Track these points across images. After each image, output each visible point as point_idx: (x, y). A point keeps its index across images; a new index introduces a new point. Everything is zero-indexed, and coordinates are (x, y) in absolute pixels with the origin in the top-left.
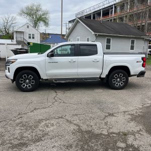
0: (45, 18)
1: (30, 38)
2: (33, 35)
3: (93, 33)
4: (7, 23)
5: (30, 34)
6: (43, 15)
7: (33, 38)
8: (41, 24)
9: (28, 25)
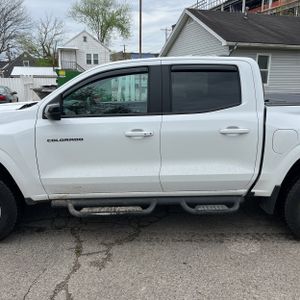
0: (122, 19)
1: (89, 62)
2: (96, 56)
3: (224, 43)
4: (46, 33)
5: (89, 55)
6: (119, 13)
7: (96, 62)
8: (115, 33)
9: (86, 35)
